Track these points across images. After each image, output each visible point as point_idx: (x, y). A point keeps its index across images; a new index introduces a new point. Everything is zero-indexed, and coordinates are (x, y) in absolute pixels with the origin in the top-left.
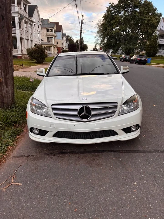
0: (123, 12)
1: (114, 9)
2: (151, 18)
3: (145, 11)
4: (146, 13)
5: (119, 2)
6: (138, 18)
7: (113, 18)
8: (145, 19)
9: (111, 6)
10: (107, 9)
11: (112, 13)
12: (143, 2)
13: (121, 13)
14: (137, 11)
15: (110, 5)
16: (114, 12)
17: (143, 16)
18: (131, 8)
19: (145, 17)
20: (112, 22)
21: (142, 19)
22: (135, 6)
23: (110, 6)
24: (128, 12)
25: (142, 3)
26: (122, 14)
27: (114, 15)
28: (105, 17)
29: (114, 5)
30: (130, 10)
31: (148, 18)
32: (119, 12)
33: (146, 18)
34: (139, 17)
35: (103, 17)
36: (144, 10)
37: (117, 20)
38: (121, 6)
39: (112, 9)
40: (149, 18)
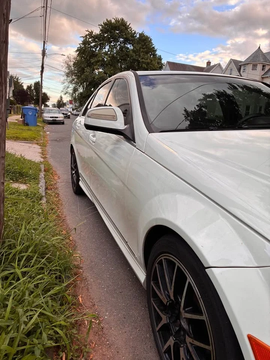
0: (107, 47)
1: (94, 41)
2: (152, 61)
3: (142, 50)
4: (143, 52)
5: (101, 30)
6: (132, 58)
7: (93, 55)
8: (143, 62)
9: (89, 35)
10: (82, 39)
11: (91, 47)
12: (138, 36)
13: (105, 48)
14: (128, 48)
15: (87, 33)
16: (95, 46)
17: (140, 56)
18: (120, 42)
19: (142, 59)
20: (92, 61)
21: (139, 62)
22: (127, 40)
23: (87, 35)
24: (116, 48)
25: (136, 36)
26: (107, 50)
27: (94, 50)
28: (81, 51)
29: (93, 33)
30: (119, 45)
31: (147, 61)
32: (102, 46)
33: (144, 59)
34: (134, 57)
35: (77, 51)
36: (140, 48)
37: (101, 59)
38: (105, 37)
39: (90, 40)
40: (149, 61)
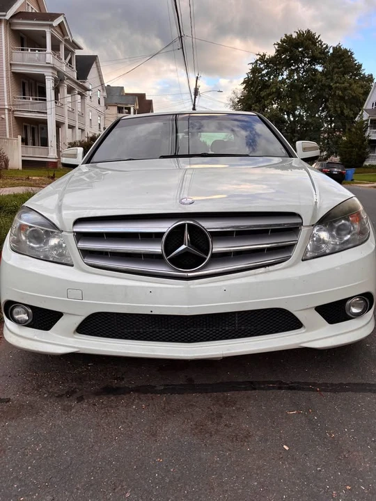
0: (286, 73)
1: (267, 67)
2: (351, 85)
3: (336, 70)
4: (337, 73)
5: (277, 51)
6: (320, 84)
7: (265, 85)
8: (336, 87)
9: (260, 59)
10: (251, 67)
11: (263, 76)
12: (331, 51)
13: (282, 75)
14: (317, 70)
15: (258, 57)
16: (267, 73)
17: (332, 79)
18: (305, 64)
19: (336, 83)
20: (263, 94)
21: (330, 88)
22: (314, 60)
23: (257, 60)
24: (298, 73)
25: (328, 52)
26: (285, 77)
27: (267, 78)
28: (248, 83)
29: (266, 57)
30: (303, 67)
31: (343, 85)
32: (277, 72)
33: (340, 83)
34: (323, 82)
35: (243, 83)
36: (334, 68)
37: (274, 90)
38: (282, 59)
39: (262, 66)
40: (346, 85)
